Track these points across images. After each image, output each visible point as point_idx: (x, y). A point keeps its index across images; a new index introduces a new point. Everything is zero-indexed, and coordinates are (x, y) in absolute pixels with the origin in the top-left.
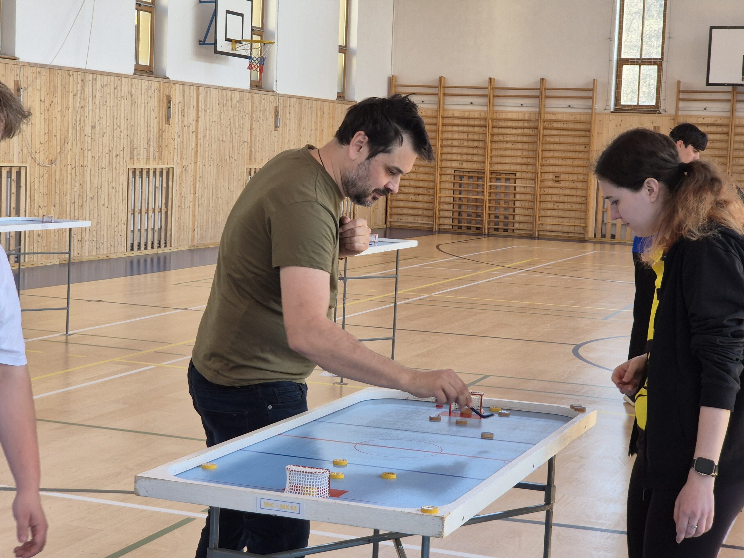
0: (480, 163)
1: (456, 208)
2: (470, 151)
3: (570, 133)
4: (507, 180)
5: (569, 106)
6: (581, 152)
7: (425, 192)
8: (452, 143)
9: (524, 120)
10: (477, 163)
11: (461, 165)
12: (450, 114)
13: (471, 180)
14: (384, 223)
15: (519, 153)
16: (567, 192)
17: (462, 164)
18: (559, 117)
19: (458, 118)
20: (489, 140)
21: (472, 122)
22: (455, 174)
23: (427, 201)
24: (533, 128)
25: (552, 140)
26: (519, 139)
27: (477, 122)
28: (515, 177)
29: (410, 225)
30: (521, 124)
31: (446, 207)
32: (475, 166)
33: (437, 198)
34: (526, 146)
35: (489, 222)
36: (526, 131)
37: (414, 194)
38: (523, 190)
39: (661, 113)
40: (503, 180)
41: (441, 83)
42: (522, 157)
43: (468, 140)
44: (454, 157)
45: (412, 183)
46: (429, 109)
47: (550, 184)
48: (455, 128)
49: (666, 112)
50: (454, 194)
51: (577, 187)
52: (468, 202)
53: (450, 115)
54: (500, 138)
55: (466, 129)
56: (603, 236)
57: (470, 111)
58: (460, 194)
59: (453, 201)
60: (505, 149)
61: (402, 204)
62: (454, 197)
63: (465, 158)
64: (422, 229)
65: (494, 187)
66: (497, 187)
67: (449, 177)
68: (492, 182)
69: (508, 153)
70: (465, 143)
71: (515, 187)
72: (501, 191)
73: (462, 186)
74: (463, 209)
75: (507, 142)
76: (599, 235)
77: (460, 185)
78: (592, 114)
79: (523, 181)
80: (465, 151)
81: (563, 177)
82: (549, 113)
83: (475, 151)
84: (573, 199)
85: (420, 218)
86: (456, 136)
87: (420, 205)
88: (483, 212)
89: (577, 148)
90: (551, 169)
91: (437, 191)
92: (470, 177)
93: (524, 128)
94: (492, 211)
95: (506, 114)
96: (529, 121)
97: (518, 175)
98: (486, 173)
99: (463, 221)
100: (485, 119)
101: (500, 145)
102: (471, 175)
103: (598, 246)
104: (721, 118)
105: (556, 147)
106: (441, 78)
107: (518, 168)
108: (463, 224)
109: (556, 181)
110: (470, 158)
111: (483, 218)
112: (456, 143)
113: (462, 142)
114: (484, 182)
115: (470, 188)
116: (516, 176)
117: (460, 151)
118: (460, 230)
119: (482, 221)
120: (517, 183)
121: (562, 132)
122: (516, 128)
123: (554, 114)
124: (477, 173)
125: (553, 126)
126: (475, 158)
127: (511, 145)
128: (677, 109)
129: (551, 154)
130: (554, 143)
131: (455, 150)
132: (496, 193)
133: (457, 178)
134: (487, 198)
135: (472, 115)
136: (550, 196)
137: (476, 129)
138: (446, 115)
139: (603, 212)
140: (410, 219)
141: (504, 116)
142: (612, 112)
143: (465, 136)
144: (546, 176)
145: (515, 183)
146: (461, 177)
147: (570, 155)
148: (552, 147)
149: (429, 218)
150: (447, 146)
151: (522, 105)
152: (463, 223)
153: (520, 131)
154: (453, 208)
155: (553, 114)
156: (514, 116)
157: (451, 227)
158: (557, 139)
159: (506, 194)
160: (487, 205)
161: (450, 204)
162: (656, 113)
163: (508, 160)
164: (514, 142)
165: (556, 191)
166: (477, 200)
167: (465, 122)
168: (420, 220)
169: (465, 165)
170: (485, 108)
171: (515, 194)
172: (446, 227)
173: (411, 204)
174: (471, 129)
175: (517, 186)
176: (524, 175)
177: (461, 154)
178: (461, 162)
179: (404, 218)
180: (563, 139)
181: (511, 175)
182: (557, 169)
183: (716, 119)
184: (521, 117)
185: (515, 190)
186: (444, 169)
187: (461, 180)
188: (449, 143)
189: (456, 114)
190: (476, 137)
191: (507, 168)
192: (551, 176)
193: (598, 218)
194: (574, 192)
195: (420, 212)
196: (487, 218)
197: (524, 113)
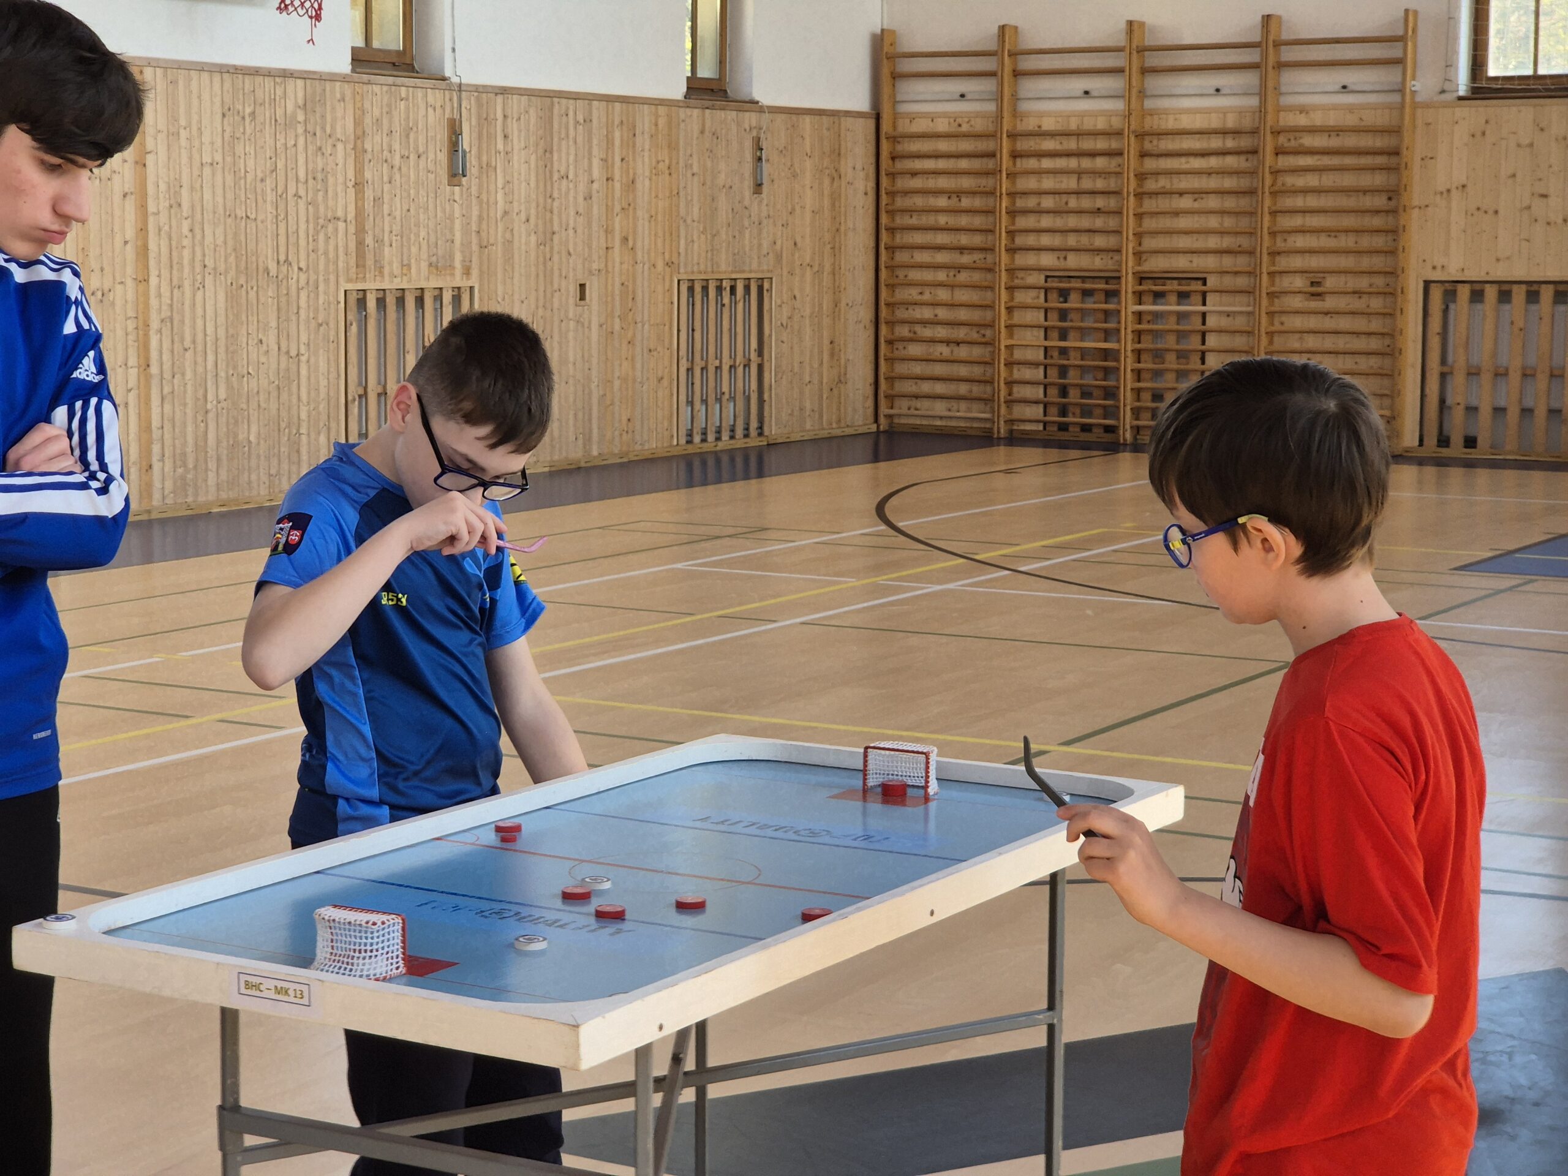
0: (1111, 254)
1: (1053, 375)
2: (1085, 222)
3: (1348, 161)
4: (1183, 296)
5: (1344, 87)
6: (1377, 212)
7: (974, 336)
8: (1039, 204)
9: (1224, 132)
10: (1103, 255)
11: (1062, 260)
12: (1030, 124)
13: (1091, 299)
14: (871, 419)
15: (1213, 222)
16: (1344, 323)
17: (1065, 258)
18: (1318, 119)
19: (1052, 135)
20: (1131, 190)
21: (1087, 144)
22: (1048, 285)
23: (979, 360)
24: (1248, 152)
25: (1300, 181)
26: (1213, 183)
27: (1101, 144)
28: (1204, 288)
29: (938, 423)
30: (1216, 143)
31: (1028, 373)
32: (1098, 262)
33: (999, 350)
34: (1230, 203)
35: (1136, 412)
36: (1231, 161)
37: (948, 342)
38: (1224, 322)
40: (1173, 298)
41: (1004, 42)
42: (1222, 233)
43: (1078, 193)
44: (1046, 240)
45: (943, 313)
46: (978, 115)
47: (1297, 302)
48: (1047, 163)
50: (1046, 339)
51: (1369, 311)
52: (1082, 359)
53: (1031, 128)
54: (1163, 183)
55: (1073, 163)
56: (1444, 441)
57: (1082, 115)
58: (1063, 337)
59: (1045, 358)
60: (1176, 214)
61: (917, 369)
62: (1046, 348)
63: (1072, 240)
64: (969, 432)
65: (1149, 318)
66: (1157, 316)
67: (1033, 293)
68: (1145, 304)
69: (1183, 223)
70: (1073, 203)
71: (1204, 315)
72: (1167, 327)
73: (1069, 317)
74: (1073, 377)
75: (1181, 194)
76: (1431, 440)
77: (1063, 315)
78: (1402, 106)
79: (1226, 298)
80: (1072, 221)
81: (1330, 283)
82: (1290, 109)
83: (1099, 222)
84: (1360, 344)
85: (963, 405)
86: (1048, 183)
87: (963, 371)
88: (1119, 384)
89: (1368, 202)
90: (1297, 262)
91: (1000, 332)
92: (1086, 293)
93: (1224, 154)
94: (1143, 381)
95: (1178, 116)
96: (1236, 133)
97: (1212, 281)
98: (1123, 280)
99: (1071, 409)
100: (1119, 133)
101: (1163, 203)
102: (1088, 286)
103: (1430, 471)
105: (1312, 201)
106: (1002, 29)
107: (1210, 262)
108: (1069, 419)
109: (1313, 295)
110: (1085, 240)
111: (1119, 400)
112: (1048, 202)
113: (1064, 198)
114: (1119, 303)
115: (1089, 323)
116: (1205, 284)
117: (1059, 222)
118: (1066, 433)
119: (1118, 407)
120: (1208, 303)
121: (1326, 161)
122: (1203, 155)
123: (1303, 110)
124: (1104, 281)
125: (1301, 145)
126: (1100, 241)
127: (1191, 201)
129: (1297, 221)
130: (1305, 191)
131: (1046, 222)
132: (1157, 334)
133: (1053, 296)
134: (1129, 348)
135: (1088, 125)
136: (1297, 336)
137: (1100, 163)
138: (1021, 127)
139: (1443, 376)
140: (940, 408)
141: (1170, 124)
142: (1461, 98)
143: (1071, 183)
144: (1286, 283)
145: (1204, 304)
146: (1064, 294)
147: (1348, 221)
148: (1299, 202)
149: (986, 404)
150: (1025, 212)
151: (1218, 90)
152: (1070, 415)
153: (1213, 162)
154: (1045, 377)
155: (1302, 112)
156: (1199, 123)
157: (1041, 428)
158: (1312, 180)
159: (1181, 335)
160: (1128, 363)
161: (1036, 365)
163: (1184, 242)
164: (1198, 194)
165: (1312, 322)
166: (1106, 354)
167: (1072, 144)
168: (962, 410)
169: (1074, 261)
170: (1119, 105)
171: (1204, 335)
172: (1029, 427)
173: (939, 369)
174: (1086, 163)
175: (1210, 312)
176: (1228, 281)
177: (1062, 232)
178: (1062, 254)
179: (924, 405)
180: (1328, 180)
181: (1193, 282)
182: (1315, 262)
184: (1215, 123)
185: (1204, 323)
186: (1021, 274)
187: (1066, 302)
188: (1031, 202)
189: (1048, 125)
190: (1100, 184)
191: (1181, 263)
192: (1299, 282)
193: (1427, 391)
194: (1360, 324)
195: (963, 389)
196: (1128, 401)
197: (1224, 112)
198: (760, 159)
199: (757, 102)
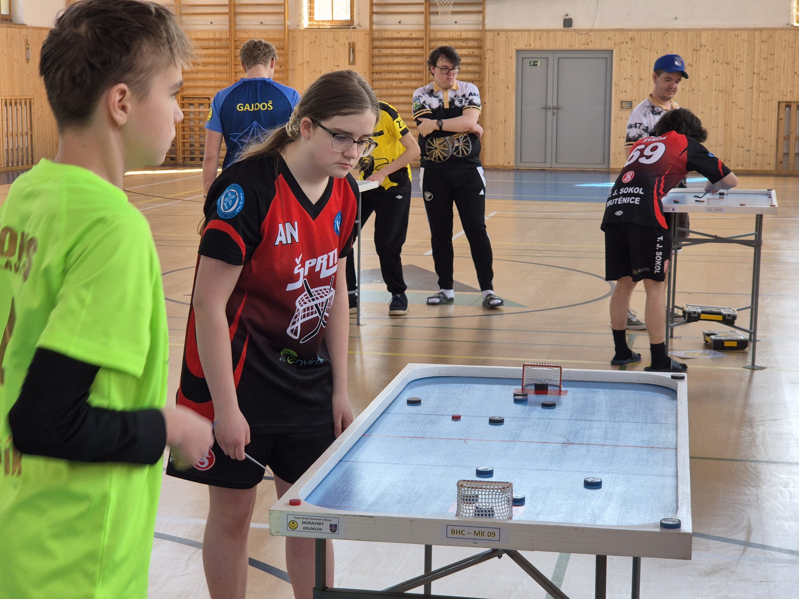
4: (201, 104)
5: (261, 23)
9: (215, 40)
15: (212, 76)
24: (225, 48)
26: (211, 60)
30: (212, 43)
34: (218, 68)
35: (184, 151)
36: (218, 51)
39: (355, 28)
40: (197, 105)
42: (216, 80)
49: (360, 26)
65: (188, 114)
66: (190, 113)
68: (185, 108)
72: (195, 117)
75: (199, 64)
78: (284, 31)
82: (240, 31)
93: (215, 49)
94: (186, 139)
95: (196, 33)
96: (220, 40)
104: (415, 31)
107: (211, 91)
111: (176, 147)
119: (176, 150)
122: (207, 49)
127: (203, 67)
128: (371, 23)
132: (190, 120)
142: (306, 28)
151: (211, 22)
153: (211, 51)
155: (245, 32)
156: (205, 36)
159: (200, 120)
162: (350, 28)
163: (200, 84)
164: (205, 64)
181: (205, 99)
183: (410, 33)
184: (211, 36)
191: (199, 92)
196: (180, 147)
197: (214, 32)
198: (28, 48)
199: (26, 25)
